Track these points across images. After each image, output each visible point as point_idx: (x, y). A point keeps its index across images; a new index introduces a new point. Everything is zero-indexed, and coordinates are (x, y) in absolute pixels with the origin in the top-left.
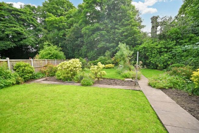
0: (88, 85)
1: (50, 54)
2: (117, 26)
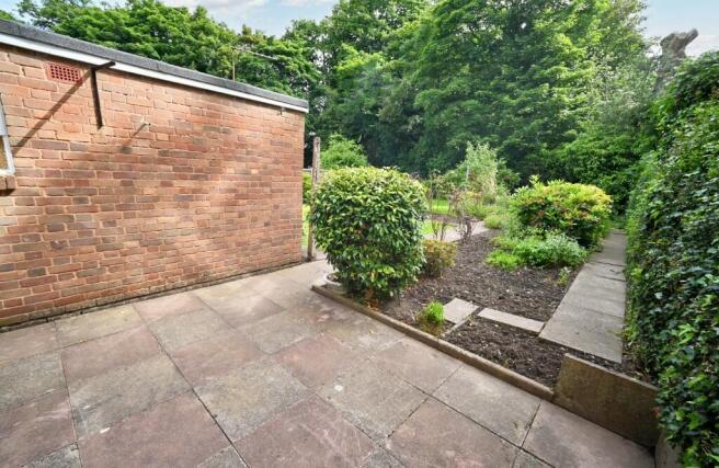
1: (339, 159)
2: (510, 85)
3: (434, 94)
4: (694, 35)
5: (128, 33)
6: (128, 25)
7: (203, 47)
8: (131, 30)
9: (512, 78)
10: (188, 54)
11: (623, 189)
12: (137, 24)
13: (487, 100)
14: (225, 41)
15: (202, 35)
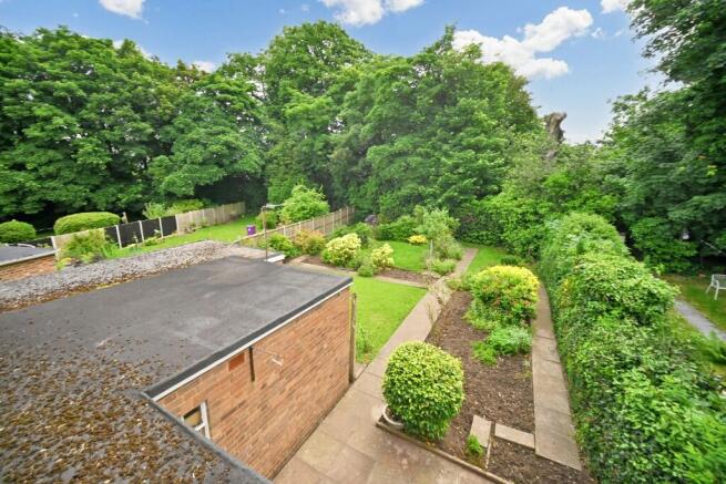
0: (367, 275)
1: (303, 209)
2: (445, 147)
3: (384, 150)
4: (565, 116)
5: (43, 70)
6: (42, 60)
7: (140, 88)
8: (45, 65)
9: (445, 141)
10: (121, 94)
11: (535, 240)
12: (52, 59)
13: (428, 155)
14: (161, 76)
15: (136, 74)
